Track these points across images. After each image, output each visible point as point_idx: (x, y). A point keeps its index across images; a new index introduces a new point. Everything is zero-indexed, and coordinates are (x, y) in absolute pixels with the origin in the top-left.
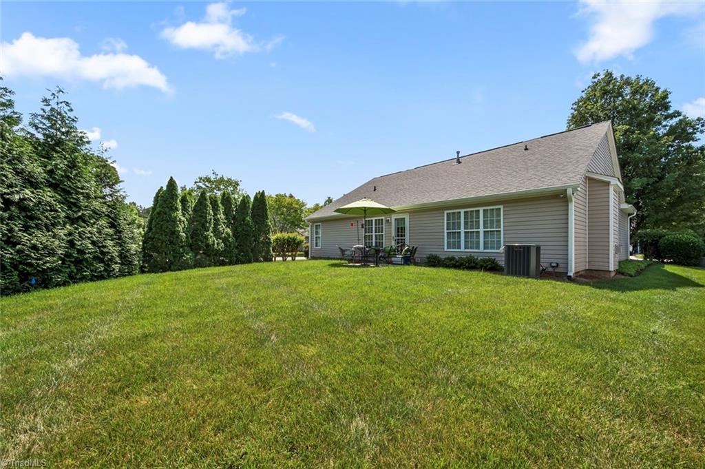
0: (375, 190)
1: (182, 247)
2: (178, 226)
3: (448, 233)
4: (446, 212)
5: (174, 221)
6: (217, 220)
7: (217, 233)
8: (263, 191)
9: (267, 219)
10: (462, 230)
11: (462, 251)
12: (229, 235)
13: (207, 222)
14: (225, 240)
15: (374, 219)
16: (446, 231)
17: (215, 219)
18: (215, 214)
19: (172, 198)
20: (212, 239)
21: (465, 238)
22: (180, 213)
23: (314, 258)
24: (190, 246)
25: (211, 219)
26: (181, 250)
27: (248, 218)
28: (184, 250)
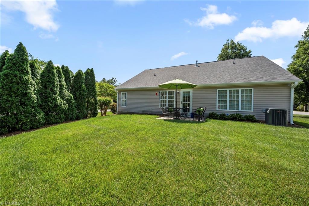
0: (155, 75)
1: (33, 107)
2: (29, 89)
3: (218, 101)
4: (218, 90)
5: (26, 84)
6: (61, 86)
7: (62, 95)
8: (92, 68)
9: (95, 87)
10: (228, 100)
11: (228, 111)
12: (71, 97)
13: (54, 87)
14: (69, 102)
15: (167, 91)
16: (217, 100)
17: (60, 85)
18: (60, 81)
19: (23, 63)
20: (59, 101)
21: (230, 104)
22: (30, 76)
23: (120, 113)
24: (40, 106)
25: (57, 84)
26: (33, 110)
27: (83, 86)
28: (35, 110)
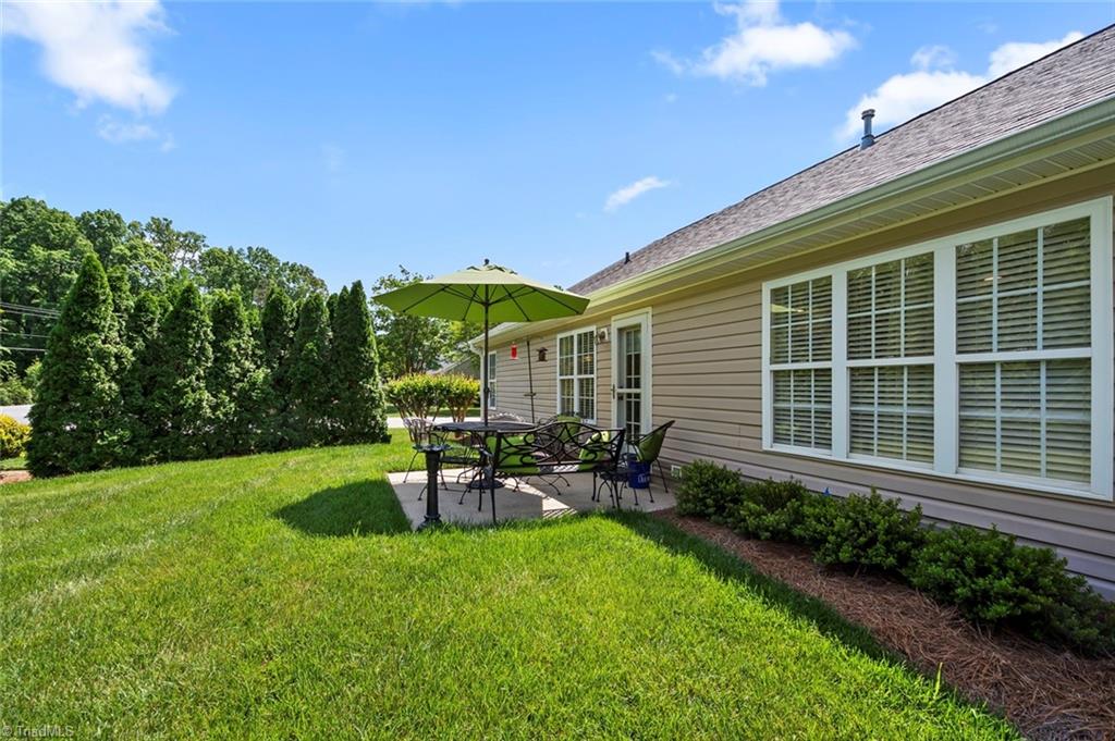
3: (776, 374)
4: (767, 287)
10: (839, 363)
11: (843, 460)
15: (575, 333)
16: (767, 368)
21: (854, 401)
